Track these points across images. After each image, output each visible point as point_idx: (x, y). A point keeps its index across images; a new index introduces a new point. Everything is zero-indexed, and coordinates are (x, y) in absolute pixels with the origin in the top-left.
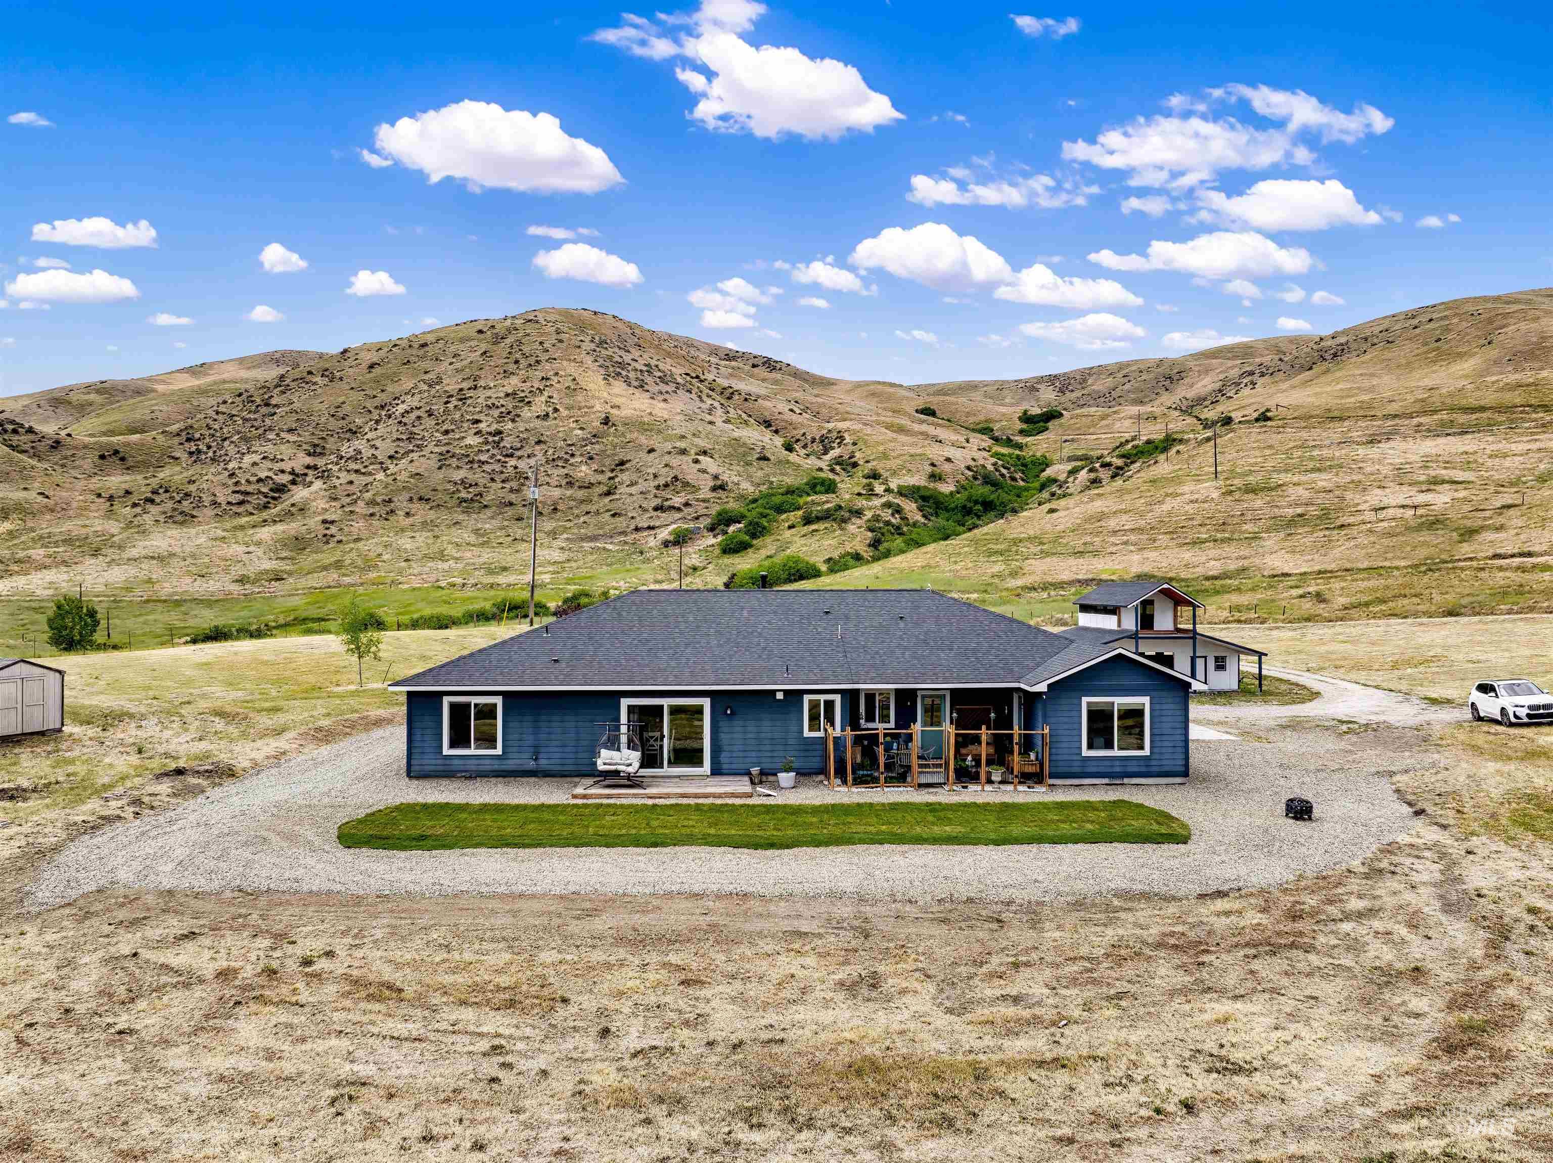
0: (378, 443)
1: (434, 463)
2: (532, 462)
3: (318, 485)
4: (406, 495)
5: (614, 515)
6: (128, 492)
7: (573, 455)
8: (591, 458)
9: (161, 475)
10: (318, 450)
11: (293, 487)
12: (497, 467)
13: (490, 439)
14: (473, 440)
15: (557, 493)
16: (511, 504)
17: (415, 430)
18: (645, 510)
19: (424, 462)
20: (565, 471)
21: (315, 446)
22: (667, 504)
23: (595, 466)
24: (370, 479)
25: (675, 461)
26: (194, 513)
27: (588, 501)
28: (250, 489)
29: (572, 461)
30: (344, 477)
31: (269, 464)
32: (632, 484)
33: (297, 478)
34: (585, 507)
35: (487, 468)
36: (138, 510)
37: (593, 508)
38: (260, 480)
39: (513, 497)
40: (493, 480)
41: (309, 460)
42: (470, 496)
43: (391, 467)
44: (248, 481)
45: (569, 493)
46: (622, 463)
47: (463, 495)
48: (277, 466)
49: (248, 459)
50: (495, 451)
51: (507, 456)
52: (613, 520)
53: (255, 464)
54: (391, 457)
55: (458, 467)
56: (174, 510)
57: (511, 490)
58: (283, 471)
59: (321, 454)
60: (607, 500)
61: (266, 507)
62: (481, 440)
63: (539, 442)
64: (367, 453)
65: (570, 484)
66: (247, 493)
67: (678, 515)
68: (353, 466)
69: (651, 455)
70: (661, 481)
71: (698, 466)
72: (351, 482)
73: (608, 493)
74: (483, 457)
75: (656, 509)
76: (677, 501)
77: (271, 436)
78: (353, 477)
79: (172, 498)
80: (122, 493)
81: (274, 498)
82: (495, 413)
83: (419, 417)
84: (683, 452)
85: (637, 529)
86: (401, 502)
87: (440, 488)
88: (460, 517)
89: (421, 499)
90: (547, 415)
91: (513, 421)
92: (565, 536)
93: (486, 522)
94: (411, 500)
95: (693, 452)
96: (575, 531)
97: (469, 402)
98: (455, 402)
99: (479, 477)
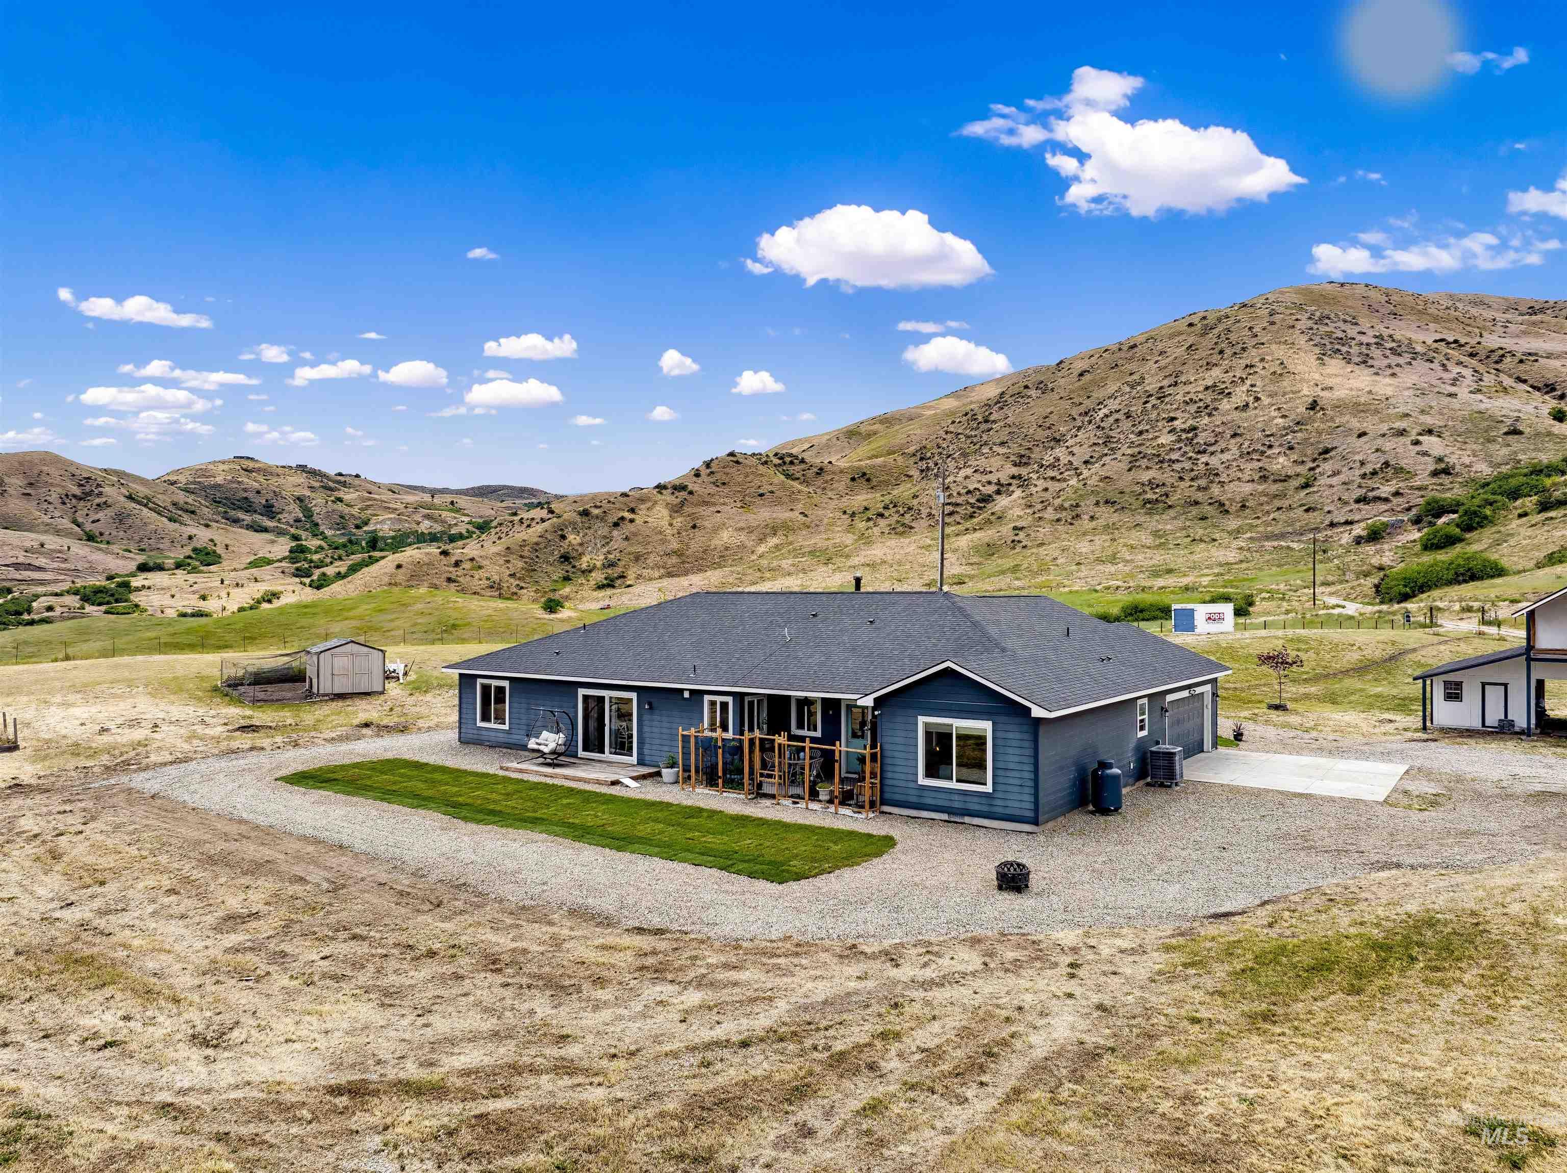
0: (1075, 450)
1: (1124, 466)
2: (1226, 456)
3: (1018, 493)
4: (1093, 499)
5: (1307, 511)
6: (866, 509)
7: (1270, 447)
8: (1291, 448)
9: (895, 492)
10: (1024, 460)
11: (998, 497)
12: (1187, 465)
13: (1184, 436)
14: (1166, 439)
15: (1248, 488)
16: (1196, 503)
17: (1112, 433)
18: (1346, 503)
19: (1115, 466)
20: (1260, 464)
21: (1022, 456)
22: (1371, 494)
23: (1294, 457)
24: (1064, 485)
25: (1388, 445)
26: (913, 524)
27: (1281, 495)
28: (960, 500)
29: (1269, 452)
30: (1041, 484)
31: (978, 476)
32: (1335, 473)
33: (1002, 489)
34: (1277, 503)
35: (1177, 466)
36: (871, 524)
37: (1285, 503)
38: (969, 492)
39: (1199, 496)
40: (1181, 479)
41: (1015, 471)
42: (1154, 497)
43: (1085, 472)
44: (959, 494)
45: (1261, 488)
46: (1327, 451)
47: (1150, 496)
48: (985, 478)
49: (962, 473)
50: (1188, 449)
51: (1199, 452)
52: (1306, 515)
53: (966, 477)
54: (1086, 462)
55: (1148, 468)
56: (898, 522)
57: (1199, 488)
58: (989, 483)
59: (1026, 464)
60: (1303, 493)
61: (972, 517)
62: (1174, 438)
63: (1234, 435)
64: (1064, 459)
65: (1264, 478)
66: (957, 505)
67: (1385, 507)
68: (1050, 473)
69: (1363, 439)
70: (1368, 469)
71: (1418, 448)
72: (1046, 489)
73: (1306, 486)
74: (1174, 456)
75: (1358, 501)
76: (1385, 490)
77: (985, 450)
78: (1049, 484)
79: (898, 512)
80: (862, 509)
81: (980, 508)
82: (1193, 408)
83: (1117, 420)
84: (1402, 433)
85: (1332, 525)
86: (1087, 506)
87: (1127, 490)
88: (1143, 519)
89: (1107, 502)
90: (1247, 405)
91: (1210, 415)
92: (1248, 535)
93: (1167, 523)
94: (1097, 503)
95: (1414, 432)
96: (1261, 529)
97: (1167, 400)
98: (1153, 401)
99: (1168, 477)
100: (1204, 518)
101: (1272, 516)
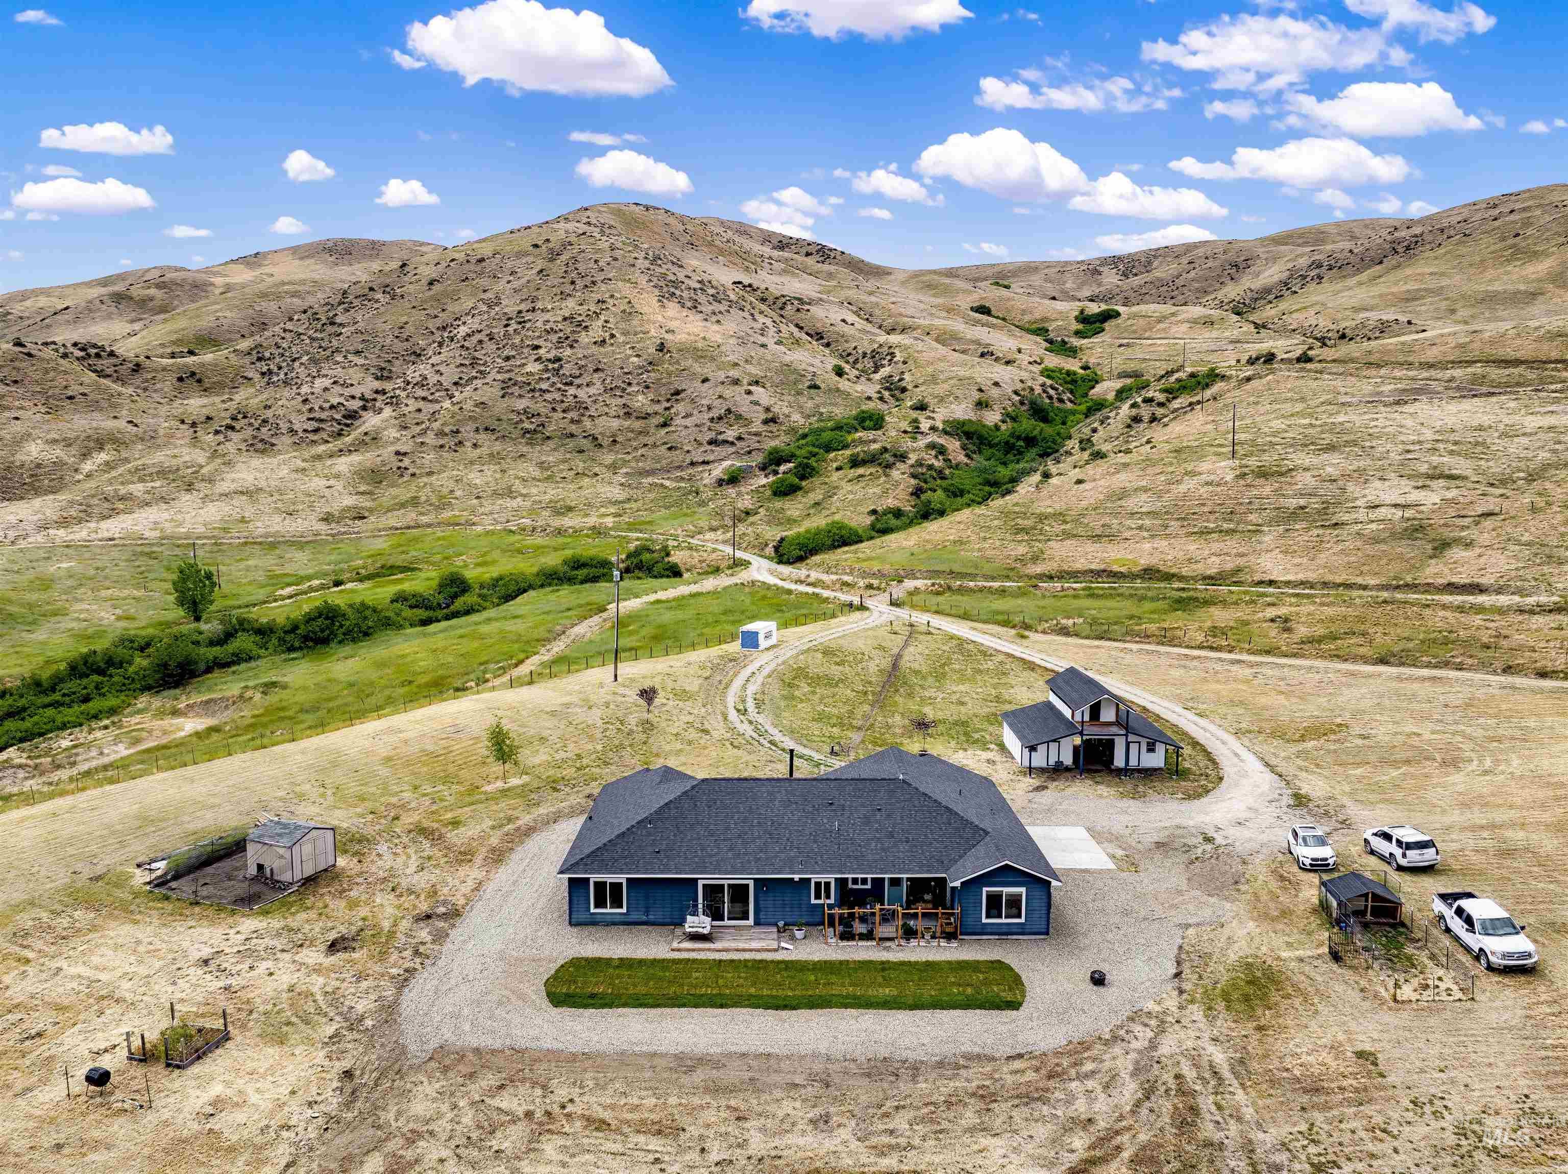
0: (442, 368)
1: (497, 392)
2: (592, 391)
3: (388, 412)
4: (472, 426)
5: (670, 449)
6: (210, 419)
7: (630, 384)
8: (647, 387)
9: (237, 398)
10: (386, 374)
11: (363, 413)
12: (557, 396)
13: (550, 366)
14: (533, 367)
15: (615, 424)
16: (572, 435)
17: (477, 355)
18: (701, 444)
19: (488, 391)
20: (623, 401)
21: (382, 369)
22: (721, 437)
23: (651, 396)
24: (437, 407)
25: (728, 392)
26: (273, 441)
27: (643, 432)
28: (324, 415)
29: (629, 390)
30: (413, 405)
31: (339, 389)
32: (687, 416)
33: (367, 404)
34: (644, 439)
35: (548, 396)
36: (220, 436)
37: (650, 440)
38: (332, 407)
39: (573, 428)
40: (554, 409)
41: (378, 385)
42: (532, 427)
43: (457, 394)
44: (321, 408)
45: (627, 423)
46: (677, 393)
47: (527, 425)
48: (348, 392)
49: (319, 384)
50: (555, 379)
51: (566, 384)
52: (669, 454)
53: (326, 389)
54: (456, 384)
55: (520, 396)
56: (254, 437)
57: (572, 421)
58: (353, 397)
59: (389, 379)
60: (663, 431)
61: (340, 434)
62: (541, 367)
63: (597, 370)
64: (433, 379)
65: (628, 414)
66: (321, 421)
67: (732, 449)
68: (420, 393)
69: (706, 385)
70: (715, 413)
71: (751, 398)
72: (419, 410)
73: (665, 425)
74: (544, 386)
75: (710, 443)
76: (730, 435)
77: (341, 359)
78: (421, 404)
79: (251, 424)
80: (203, 419)
81: (347, 425)
82: (554, 338)
83: (480, 342)
84: (736, 382)
85: (692, 464)
86: (467, 431)
87: (504, 417)
88: (525, 449)
89: (486, 429)
90: (604, 341)
91: (571, 347)
92: (624, 470)
93: (549, 454)
94: (477, 430)
95: (745, 382)
96: (633, 464)
97: (528, 325)
98: (514, 326)
99: (541, 407)
100: (581, 451)
101: (640, 452)
